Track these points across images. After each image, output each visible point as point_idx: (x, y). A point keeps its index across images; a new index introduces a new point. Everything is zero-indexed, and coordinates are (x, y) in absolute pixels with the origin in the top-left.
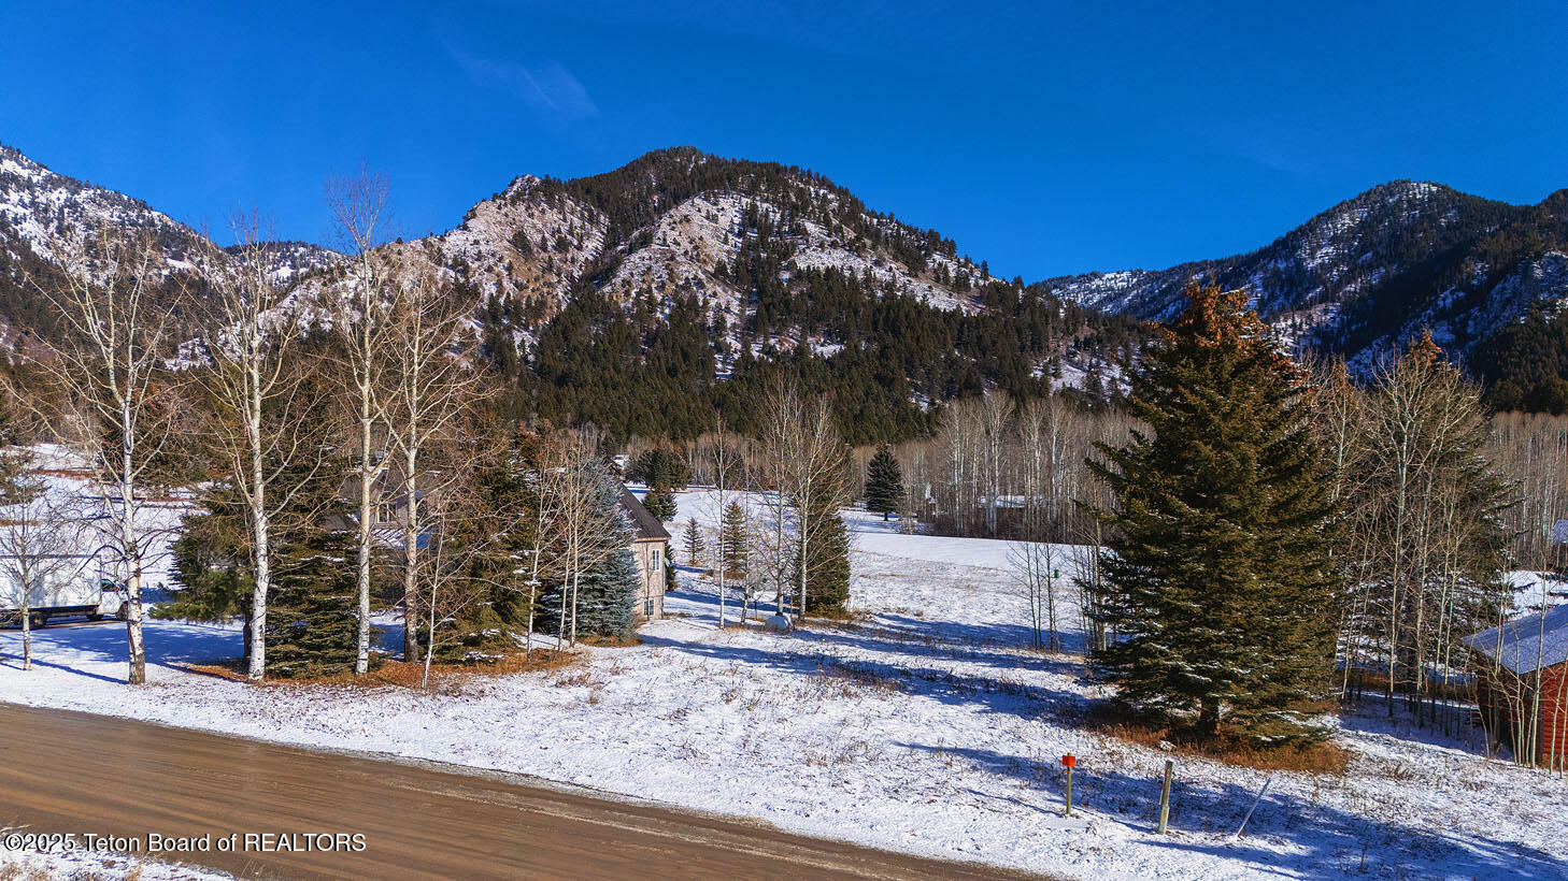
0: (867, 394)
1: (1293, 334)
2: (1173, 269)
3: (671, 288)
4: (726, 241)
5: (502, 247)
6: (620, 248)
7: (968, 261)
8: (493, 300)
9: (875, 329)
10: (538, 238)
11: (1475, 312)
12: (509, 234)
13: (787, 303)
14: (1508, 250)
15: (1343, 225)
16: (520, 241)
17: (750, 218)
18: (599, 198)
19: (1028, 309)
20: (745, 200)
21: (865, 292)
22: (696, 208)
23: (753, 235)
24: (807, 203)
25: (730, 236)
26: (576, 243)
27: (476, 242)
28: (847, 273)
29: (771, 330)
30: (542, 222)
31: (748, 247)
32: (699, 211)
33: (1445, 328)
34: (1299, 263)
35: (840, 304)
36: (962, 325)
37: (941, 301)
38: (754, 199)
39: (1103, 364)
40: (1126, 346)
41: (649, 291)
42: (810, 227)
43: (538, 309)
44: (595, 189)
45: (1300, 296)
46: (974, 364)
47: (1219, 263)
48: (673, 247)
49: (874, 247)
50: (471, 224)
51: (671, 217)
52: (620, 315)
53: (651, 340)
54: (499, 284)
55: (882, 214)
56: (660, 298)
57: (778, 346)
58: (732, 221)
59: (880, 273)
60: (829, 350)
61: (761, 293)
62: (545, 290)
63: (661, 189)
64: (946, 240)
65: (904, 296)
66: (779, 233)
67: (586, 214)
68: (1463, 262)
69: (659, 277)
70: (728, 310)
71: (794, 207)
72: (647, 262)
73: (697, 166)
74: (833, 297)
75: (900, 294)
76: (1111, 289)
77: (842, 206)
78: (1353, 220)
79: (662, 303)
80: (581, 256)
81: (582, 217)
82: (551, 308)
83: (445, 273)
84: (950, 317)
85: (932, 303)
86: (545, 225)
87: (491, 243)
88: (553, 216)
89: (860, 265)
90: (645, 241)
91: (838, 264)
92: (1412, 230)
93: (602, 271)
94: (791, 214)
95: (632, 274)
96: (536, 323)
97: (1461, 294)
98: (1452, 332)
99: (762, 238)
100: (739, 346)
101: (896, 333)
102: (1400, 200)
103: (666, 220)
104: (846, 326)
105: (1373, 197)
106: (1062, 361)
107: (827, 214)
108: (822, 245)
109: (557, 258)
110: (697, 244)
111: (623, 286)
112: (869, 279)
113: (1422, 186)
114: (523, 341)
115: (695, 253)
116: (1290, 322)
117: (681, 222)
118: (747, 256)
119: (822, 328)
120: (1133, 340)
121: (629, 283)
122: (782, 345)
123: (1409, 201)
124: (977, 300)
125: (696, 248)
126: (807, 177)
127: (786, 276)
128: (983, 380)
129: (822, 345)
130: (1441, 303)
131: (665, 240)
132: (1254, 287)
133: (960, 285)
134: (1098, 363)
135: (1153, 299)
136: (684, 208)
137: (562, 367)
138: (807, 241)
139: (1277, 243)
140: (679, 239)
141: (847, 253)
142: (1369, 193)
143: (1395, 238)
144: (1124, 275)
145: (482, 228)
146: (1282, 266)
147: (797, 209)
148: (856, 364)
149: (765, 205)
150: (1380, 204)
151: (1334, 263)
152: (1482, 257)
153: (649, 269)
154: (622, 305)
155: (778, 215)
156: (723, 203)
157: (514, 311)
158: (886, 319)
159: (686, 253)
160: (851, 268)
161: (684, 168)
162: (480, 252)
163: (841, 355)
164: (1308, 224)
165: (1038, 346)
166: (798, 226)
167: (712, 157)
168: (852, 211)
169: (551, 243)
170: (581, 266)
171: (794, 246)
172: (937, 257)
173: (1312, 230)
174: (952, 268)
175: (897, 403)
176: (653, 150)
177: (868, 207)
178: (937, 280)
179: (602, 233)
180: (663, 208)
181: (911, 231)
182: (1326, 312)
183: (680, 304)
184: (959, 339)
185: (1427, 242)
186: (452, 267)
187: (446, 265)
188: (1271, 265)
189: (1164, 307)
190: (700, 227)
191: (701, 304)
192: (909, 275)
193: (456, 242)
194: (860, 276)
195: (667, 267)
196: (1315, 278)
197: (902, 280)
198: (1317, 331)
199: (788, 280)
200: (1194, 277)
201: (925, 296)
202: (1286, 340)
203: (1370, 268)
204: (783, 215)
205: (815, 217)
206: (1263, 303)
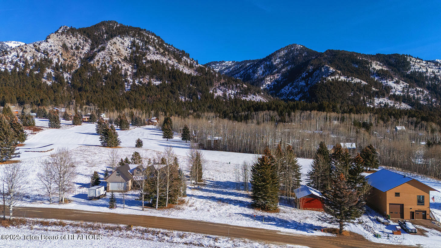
0: (168, 96)
1: (271, 81)
2: (242, 61)
3: (111, 63)
4: (127, 50)
5: (59, 48)
6: (95, 50)
7: (193, 59)
8: (57, 64)
9: (170, 78)
10: (70, 46)
11: (310, 78)
12: (61, 44)
13: (145, 69)
14: (317, 64)
15: (282, 54)
16: (64, 46)
17: (133, 44)
18: (88, 34)
19: (209, 75)
20: (132, 39)
21: (166, 67)
22: (117, 40)
23: (134, 49)
24: (149, 41)
25: (128, 49)
26: (81, 47)
27: (51, 46)
28: (161, 62)
29: (141, 76)
30: (71, 41)
31: (133, 52)
32: (119, 41)
33: (304, 82)
34: (272, 63)
35: (160, 70)
36: (192, 78)
37: (187, 71)
38: (134, 39)
39: (227, 90)
40: (232, 85)
41: (105, 63)
42: (151, 48)
43: (71, 67)
44: (87, 32)
45: (272, 71)
46: (196, 89)
47: (253, 61)
48: (112, 51)
49: (168, 55)
50: (49, 40)
51: (111, 42)
52: (96, 70)
53: (106, 78)
54: (58, 59)
55: (169, 44)
56: (108, 66)
57: (143, 81)
58: (128, 45)
59: (170, 62)
60: (158, 83)
61: (137, 66)
62: (73, 61)
63: (107, 33)
64: (187, 53)
65: (177, 69)
66: (142, 49)
67: (84, 39)
68: (308, 66)
69: (108, 60)
70: (128, 70)
71: (146, 42)
72: (104, 55)
73: (117, 27)
74: (158, 68)
75: (176, 68)
76: (227, 65)
77: (158, 41)
78: (284, 53)
79: (109, 67)
80: (83, 52)
81: (83, 40)
82: (75, 67)
83: (41, 55)
84: (190, 75)
85: (184, 71)
86: (72, 42)
87: (55, 46)
88: (74, 39)
89: (165, 59)
90: (103, 49)
91: (159, 59)
92: (297, 56)
93: (90, 57)
94: (145, 44)
95: (99, 58)
96: (71, 71)
97: (307, 74)
98: (305, 83)
99: (137, 50)
100: (132, 81)
101: (176, 80)
102: (294, 49)
103: (109, 43)
104: (162, 76)
106: (217, 89)
107: (155, 44)
108: (154, 53)
109: (76, 52)
110: (118, 51)
111: (97, 62)
112: (167, 63)
113: (299, 46)
114: (67, 77)
115: (118, 53)
116: (270, 78)
117: (113, 44)
118: (133, 55)
119: (155, 76)
120: (234, 84)
121: (99, 61)
122: (144, 81)
123: (296, 49)
124: (196, 71)
125: (118, 52)
126: (149, 32)
127: (144, 61)
128: (198, 93)
129: (155, 81)
130: (303, 76)
131: (109, 49)
132: (261, 68)
133: (191, 66)
134: (226, 89)
135: (238, 69)
136: (114, 40)
137: (80, 85)
138: (150, 52)
139: (267, 57)
140: (113, 49)
141: (161, 56)
142: (287, 46)
143: (293, 58)
144: (230, 62)
145: (52, 42)
146: (268, 63)
147: (147, 43)
148: (165, 87)
149: (138, 41)
150: (290, 49)
151: (280, 64)
152: (312, 65)
153: (105, 57)
154: (97, 67)
155: (141, 44)
156: (125, 39)
157: (63, 67)
158: (172, 76)
159: (115, 53)
160: (162, 60)
161: (113, 27)
162: (52, 49)
163: (161, 85)
164: (274, 53)
165: (211, 84)
166: (147, 47)
167: (121, 24)
168: (161, 43)
169: (74, 47)
170: (83, 54)
171: (146, 53)
172: (184, 58)
173: (275, 55)
174: (189, 61)
175: (176, 99)
176: (103, 21)
177: (166, 42)
178: (185, 65)
179: (89, 45)
180: (108, 39)
181: (178, 50)
182: (278, 76)
183: (114, 68)
184: (192, 81)
185: (300, 60)
186: (43, 53)
187: (41, 52)
188: (266, 63)
189: (240, 71)
190: (119, 46)
191: (120, 68)
192: (178, 63)
193: (44, 46)
194: (165, 63)
195: (110, 57)
196: (275, 67)
197: (176, 64)
198: (276, 81)
199: (145, 63)
200: (248, 64)
201: (182, 69)
202: (269, 82)
203: (288, 65)
204: (143, 44)
205: (152, 45)
206: (263, 73)
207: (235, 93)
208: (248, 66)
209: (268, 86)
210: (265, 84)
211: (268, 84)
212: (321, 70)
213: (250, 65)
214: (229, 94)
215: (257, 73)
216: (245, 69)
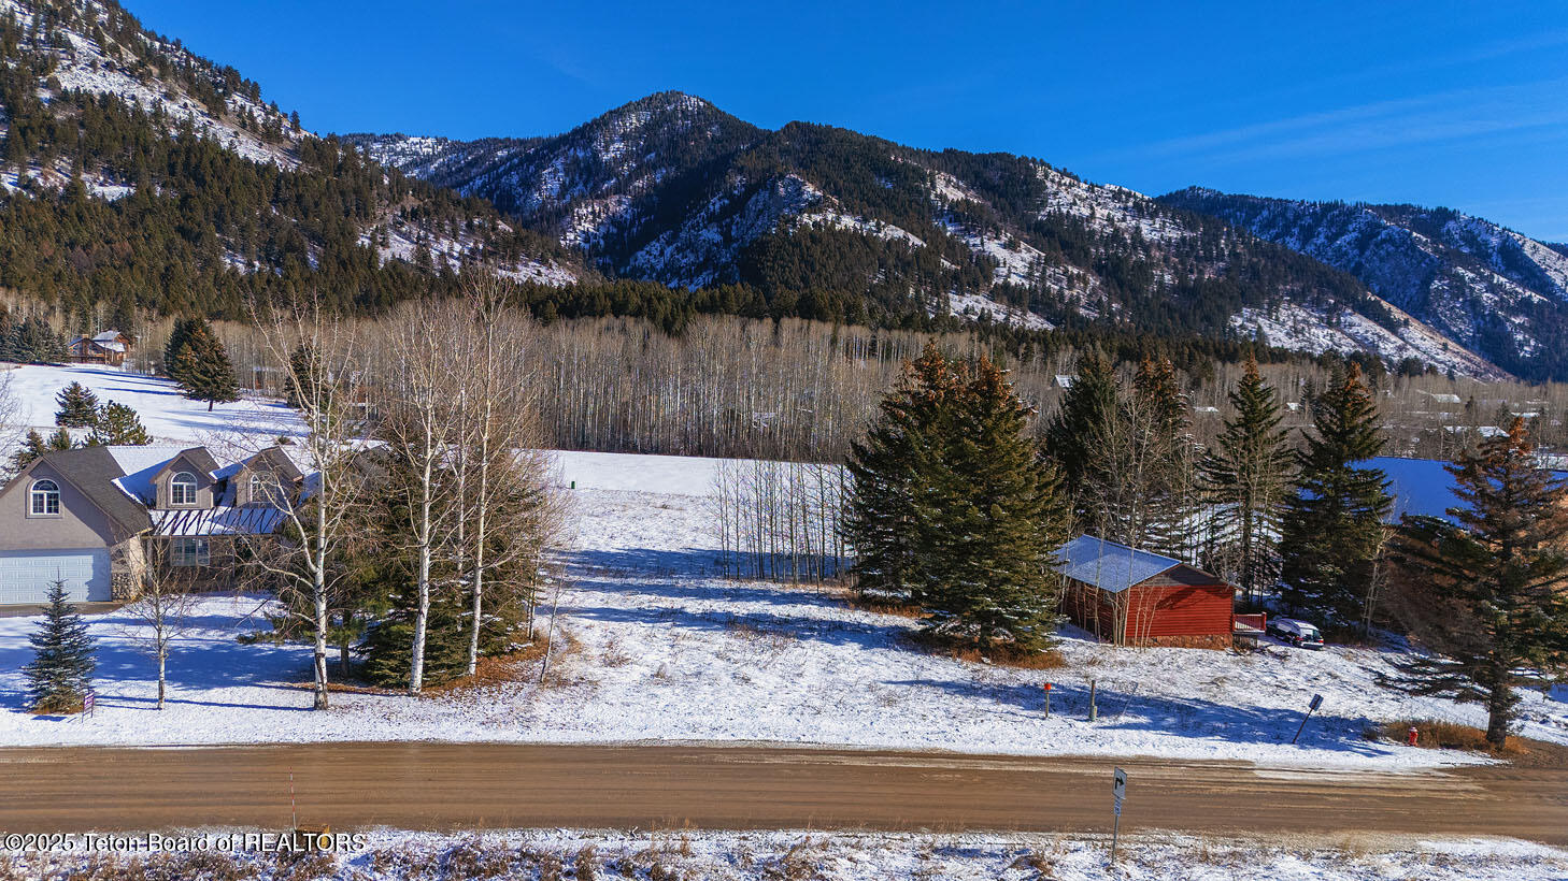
0: (168, 248)
1: (593, 221)
2: (476, 142)
7: (274, 107)
9: (172, 173)
11: (737, 218)
13: (51, 130)
14: (759, 167)
15: (631, 124)
19: (350, 172)
21: (154, 127)
24: (69, 11)
28: (130, 103)
29: (29, 159)
33: (715, 229)
34: (595, 154)
35: (124, 138)
36: (278, 181)
37: (250, 150)
39: (431, 237)
40: (453, 221)
42: (75, 40)
45: (596, 187)
46: (296, 225)
47: (522, 142)
49: (161, 77)
55: (163, 36)
57: (40, 181)
59: (171, 108)
60: (114, 192)
64: (247, 80)
65: (204, 139)
68: (726, 173)
71: (52, 13)
74: (114, 129)
75: (199, 135)
76: (417, 153)
77: (112, 19)
78: (639, 121)
84: (264, 170)
85: (241, 152)
89: (145, 96)
91: (117, 90)
92: (685, 138)
94: (47, 20)
97: (726, 202)
98: (721, 234)
101: (201, 182)
102: (675, 108)
104: (133, 165)
105: (654, 103)
106: (390, 231)
107: (96, 29)
108: (93, 65)
112: (158, 113)
113: (693, 100)
116: (590, 209)
119: (100, 164)
120: (460, 216)
122: (46, 179)
123: (683, 112)
124: (293, 153)
127: (45, 95)
128: (306, 243)
129: (101, 185)
130: (711, 207)
132: (556, 171)
133: (270, 135)
134: (426, 237)
135: (460, 170)
138: (73, 56)
139: (576, 132)
141: (127, 79)
142: (651, 99)
143: (673, 143)
144: (429, 141)
146: (580, 154)
147: (57, 18)
148: (151, 211)
150: (661, 108)
151: (625, 158)
152: (741, 171)
155: (26, 20)
158: (186, 164)
160: (133, 97)
163: (129, 199)
164: (602, 118)
165: (364, 213)
166: (59, 36)
168: (127, 31)
171: (55, 60)
172: (237, 98)
173: (606, 124)
174: (258, 114)
175: (207, 262)
177: (145, 26)
178: (243, 126)
181: (204, 64)
182: (620, 203)
184: (276, 195)
185: (698, 151)
188: (572, 152)
189: (472, 179)
192: (209, 115)
194: (147, 108)
196: (608, 171)
197: (201, 120)
198: (614, 220)
199: (50, 101)
200: (499, 153)
201: (232, 143)
202: (587, 225)
203: (654, 167)
204: (35, 20)
205: (81, 30)
206: (564, 189)
207: (466, 252)
208: (503, 161)
209: (586, 240)
210: (574, 229)
211: (584, 232)
212: (774, 189)
213: (509, 158)
214: (442, 254)
215: (539, 189)
216: (488, 171)
